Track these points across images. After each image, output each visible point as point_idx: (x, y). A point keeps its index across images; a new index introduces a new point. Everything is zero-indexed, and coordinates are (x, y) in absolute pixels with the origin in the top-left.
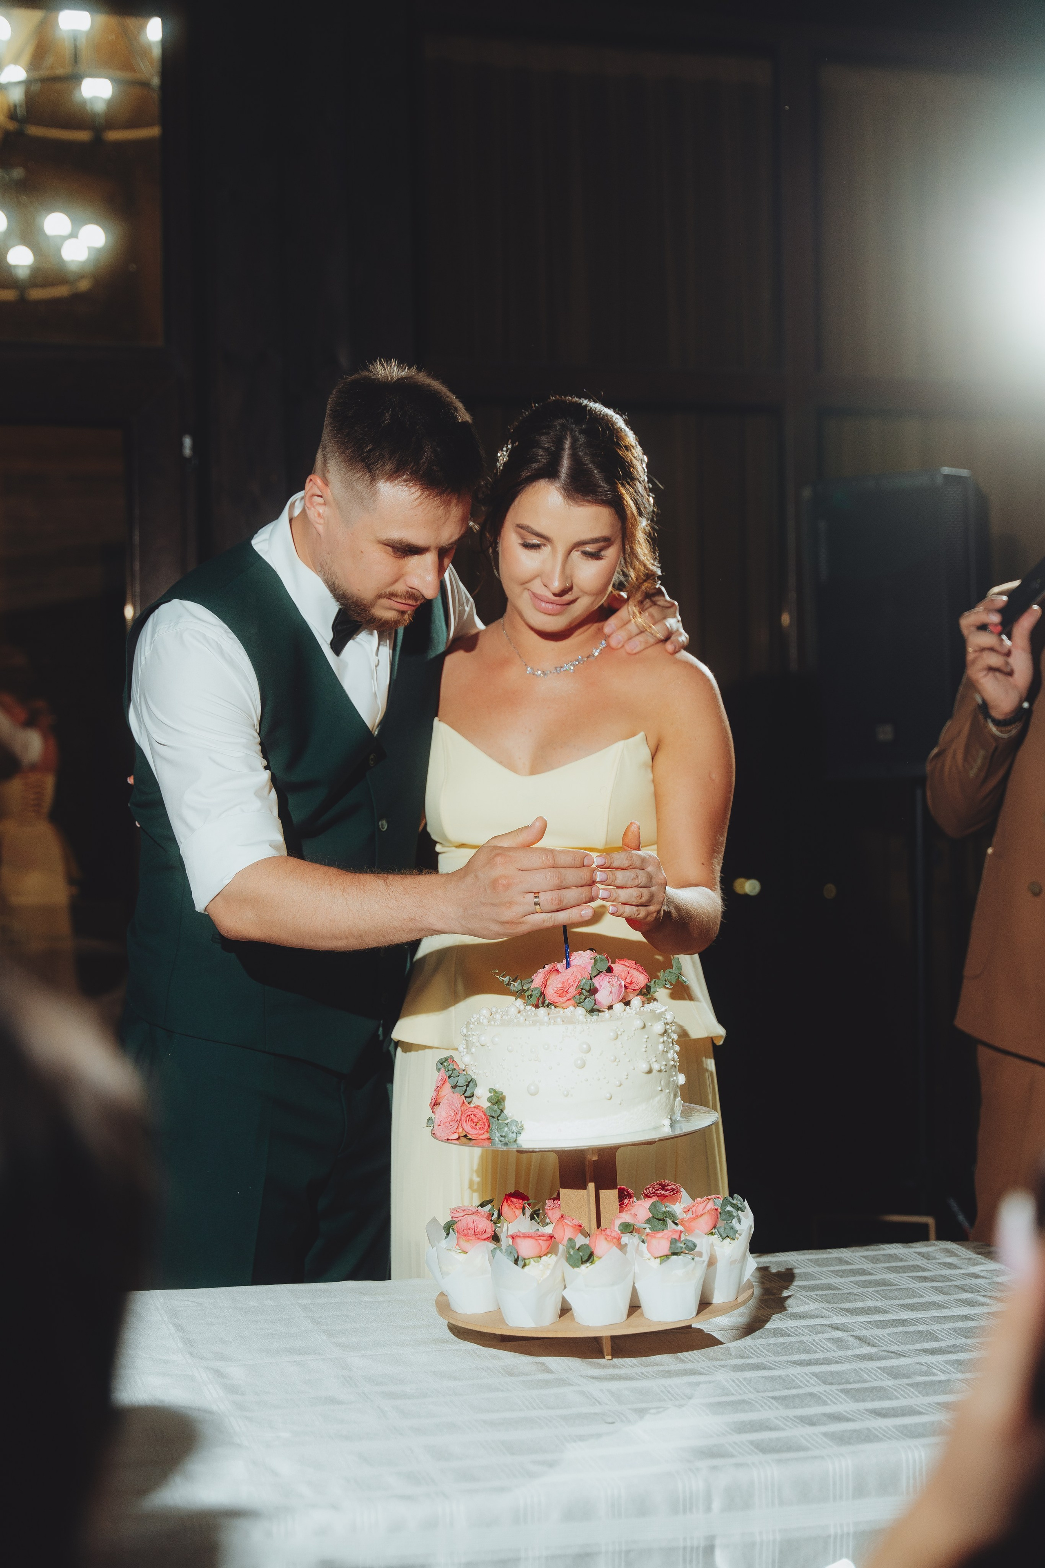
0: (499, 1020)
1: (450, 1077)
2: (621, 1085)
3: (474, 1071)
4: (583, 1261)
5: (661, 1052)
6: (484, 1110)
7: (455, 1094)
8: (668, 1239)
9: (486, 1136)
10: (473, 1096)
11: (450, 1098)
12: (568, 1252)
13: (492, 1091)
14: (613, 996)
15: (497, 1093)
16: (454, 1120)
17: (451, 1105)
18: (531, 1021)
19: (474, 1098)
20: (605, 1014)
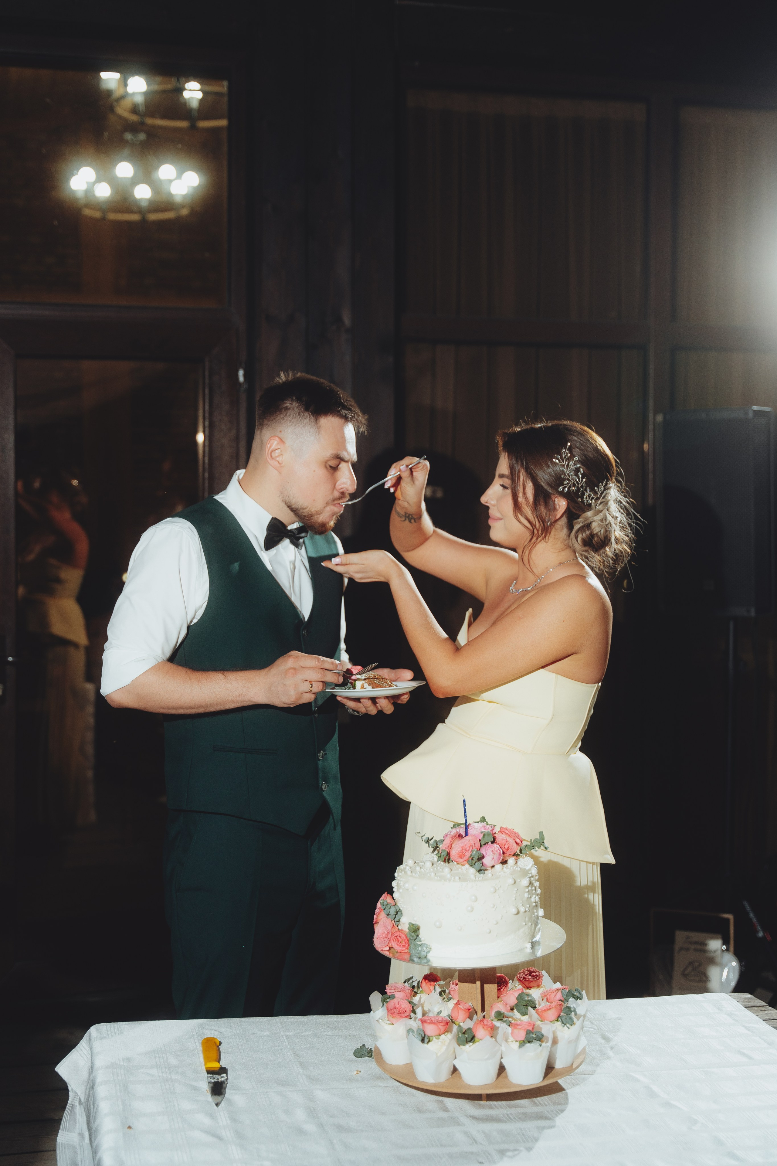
1: (384, 909)
2: (497, 924)
3: (401, 904)
4: (467, 1041)
5: (527, 898)
6: (406, 934)
7: (388, 919)
8: (524, 1030)
9: (406, 951)
10: (399, 921)
11: (385, 921)
12: (458, 1035)
13: (410, 924)
14: (493, 860)
15: (413, 925)
16: (387, 938)
17: (385, 926)
18: (438, 877)
19: (401, 923)
20: (489, 873)
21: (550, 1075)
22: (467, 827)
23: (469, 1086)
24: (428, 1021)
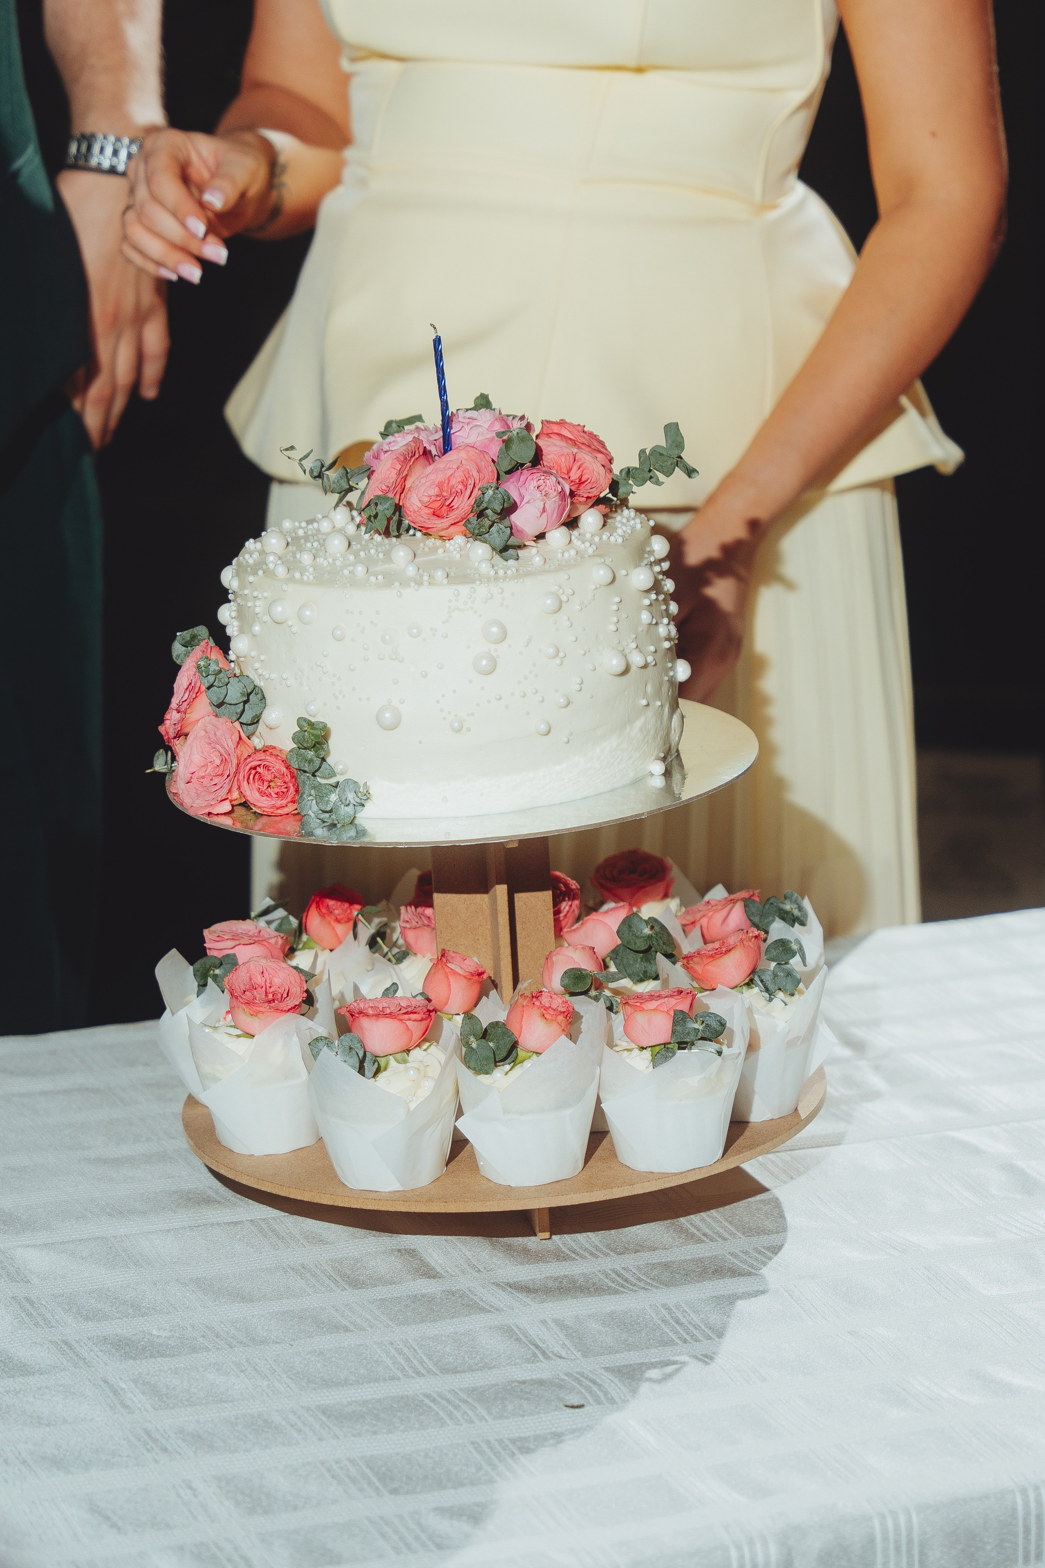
0: (311, 570)
1: (209, 688)
2: (568, 704)
3: (260, 671)
4: (497, 1060)
5: (645, 628)
6: (284, 756)
7: (221, 719)
8: (667, 1012)
9: (290, 808)
10: (258, 721)
11: (210, 727)
12: (467, 1044)
13: (301, 721)
14: (545, 514)
15: (311, 724)
16: (222, 775)
17: (213, 742)
18: (380, 577)
19: (261, 727)
20: (532, 555)
21: (740, 1142)
22: (447, 421)
23: (509, 1190)
24: (370, 1012)
